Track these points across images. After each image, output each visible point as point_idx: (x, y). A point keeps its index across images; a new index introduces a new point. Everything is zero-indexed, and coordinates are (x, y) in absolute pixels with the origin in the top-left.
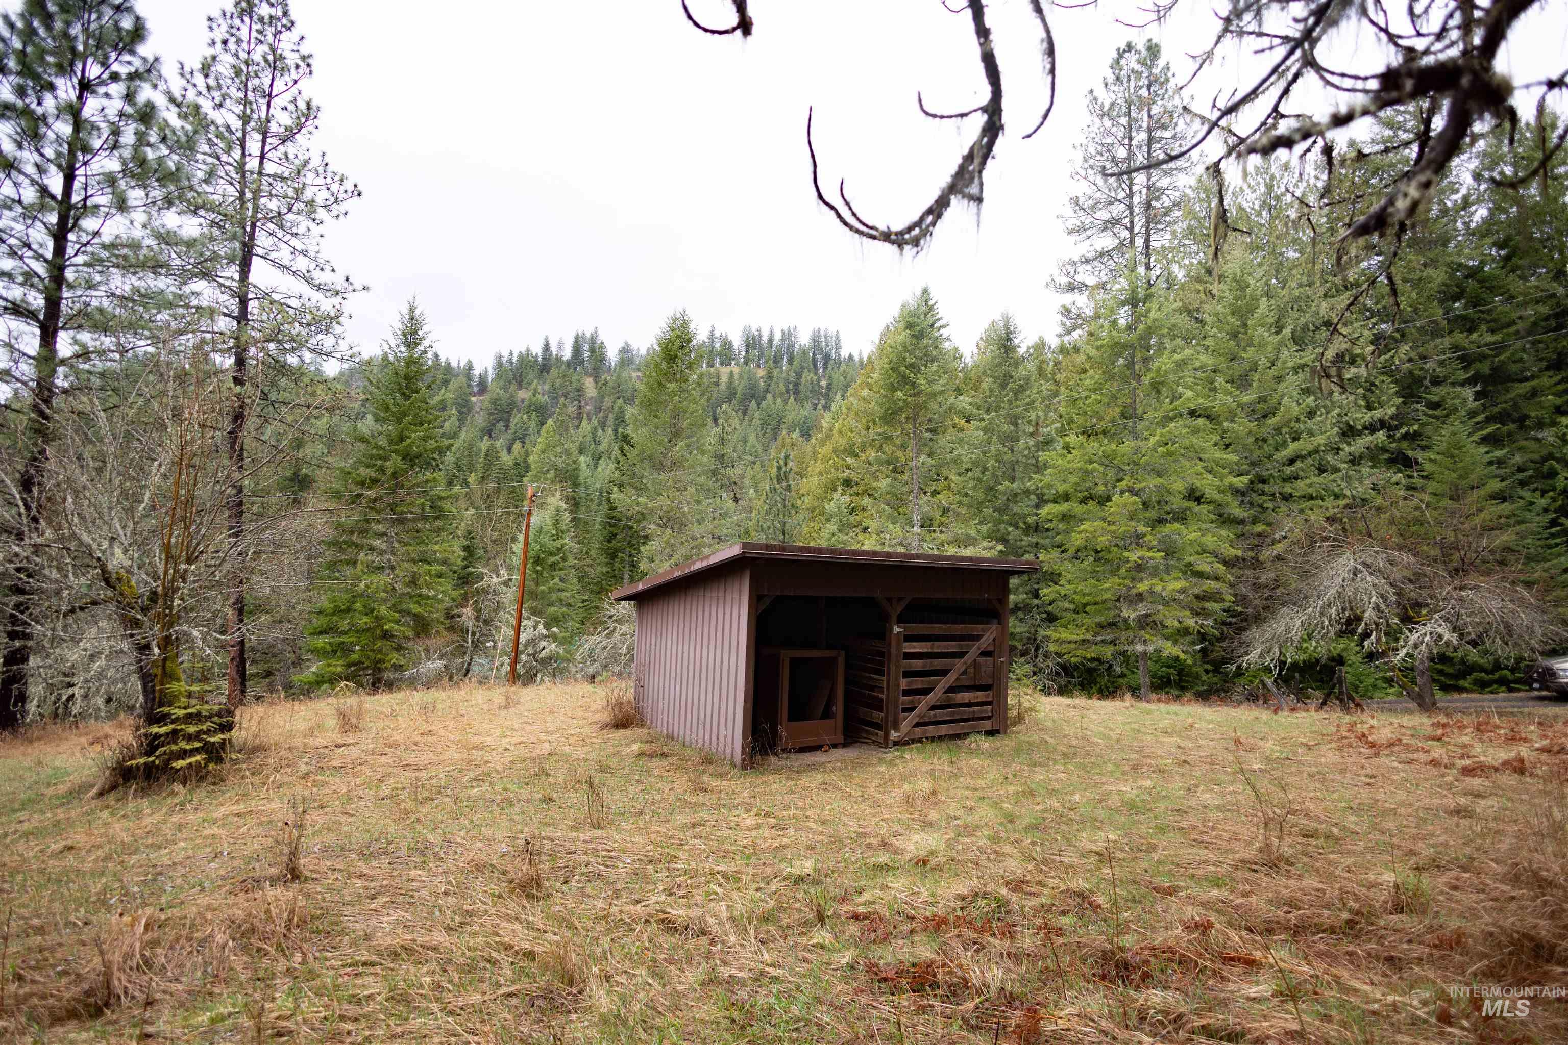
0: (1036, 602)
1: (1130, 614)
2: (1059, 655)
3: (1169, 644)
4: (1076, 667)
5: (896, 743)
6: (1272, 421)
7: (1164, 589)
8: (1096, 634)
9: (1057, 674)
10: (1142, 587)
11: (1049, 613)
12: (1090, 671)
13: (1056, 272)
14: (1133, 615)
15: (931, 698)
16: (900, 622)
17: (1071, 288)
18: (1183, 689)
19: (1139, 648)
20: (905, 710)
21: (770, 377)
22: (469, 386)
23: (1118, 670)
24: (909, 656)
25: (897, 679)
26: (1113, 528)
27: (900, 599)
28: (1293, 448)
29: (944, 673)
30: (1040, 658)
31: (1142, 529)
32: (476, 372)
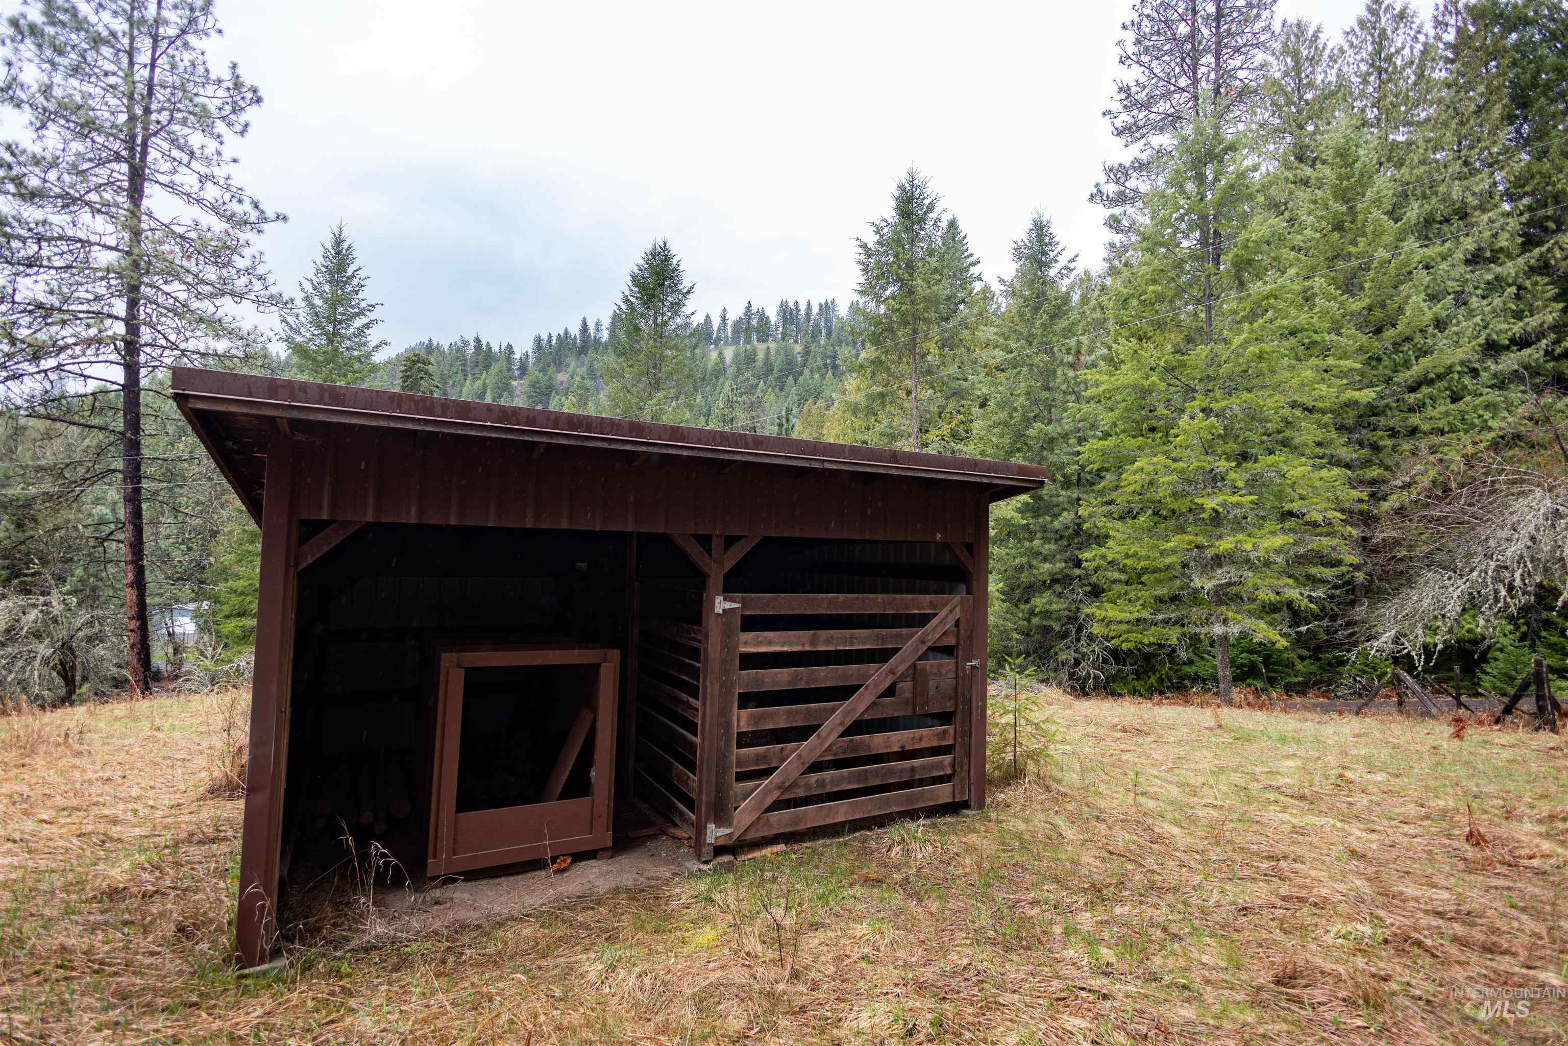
0: (1077, 572)
1: (1204, 583)
2: (1107, 638)
3: (1263, 625)
4: (1130, 652)
5: (719, 850)
6: (1390, 333)
7: (1255, 547)
8: (1157, 611)
9: (1105, 661)
10: (1225, 545)
11: (1094, 586)
12: (1147, 657)
13: (1102, 178)
14: (1209, 585)
15: (811, 749)
16: (729, 588)
17: (1121, 198)
18: (1272, 682)
19: (1218, 630)
20: (742, 777)
21: (807, 352)
22: (509, 370)
23: (1183, 655)
24: (750, 661)
25: (725, 711)
26: (1181, 464)
27: (730, 541)
28: (1416, 370)
29: (845, 692)
30: (1084, 641)
31: (1223, 465)
32: (517, 356)
